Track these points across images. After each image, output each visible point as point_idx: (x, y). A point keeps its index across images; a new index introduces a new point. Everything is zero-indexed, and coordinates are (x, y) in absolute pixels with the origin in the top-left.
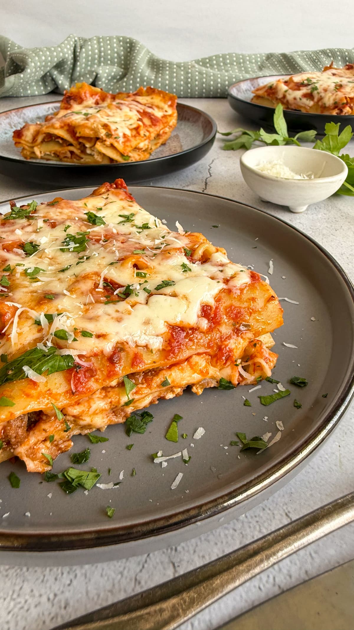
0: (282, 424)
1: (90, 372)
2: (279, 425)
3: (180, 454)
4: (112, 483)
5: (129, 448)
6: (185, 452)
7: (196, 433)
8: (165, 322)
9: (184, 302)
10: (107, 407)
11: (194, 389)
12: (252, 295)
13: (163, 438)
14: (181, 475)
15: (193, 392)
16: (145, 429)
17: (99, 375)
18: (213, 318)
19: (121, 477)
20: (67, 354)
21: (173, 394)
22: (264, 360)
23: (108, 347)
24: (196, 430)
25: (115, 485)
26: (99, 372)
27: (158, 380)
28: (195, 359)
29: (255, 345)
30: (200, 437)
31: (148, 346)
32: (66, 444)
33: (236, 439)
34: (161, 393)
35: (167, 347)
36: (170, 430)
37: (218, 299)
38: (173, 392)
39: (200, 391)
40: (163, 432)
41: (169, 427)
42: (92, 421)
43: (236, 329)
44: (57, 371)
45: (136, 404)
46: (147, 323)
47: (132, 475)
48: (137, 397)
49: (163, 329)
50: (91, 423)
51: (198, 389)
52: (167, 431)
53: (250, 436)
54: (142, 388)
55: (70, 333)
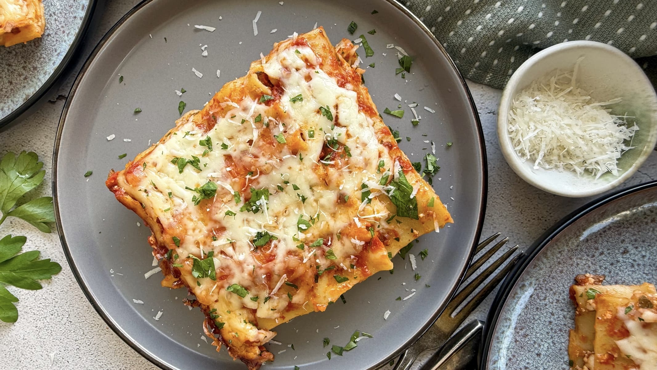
0: (389, 45)
2: (389, 46)
3: (412, 109)
4: (431, 146)
5: (408, 139)
6: (411, 106)
9: (342, 99)
13: (401, 119)
14: (425, 108)
19: (428, 142)
23: (386, 150)
24: (395, 99)
25: (432, 144)
30: (400, 96)
33: (400, 75)
36: (397, 115)
40: (397, 119)
41: (395, 116)
47: (426, 136)
52: (398, 117)
53: (398, 66)
55: (384, 175)
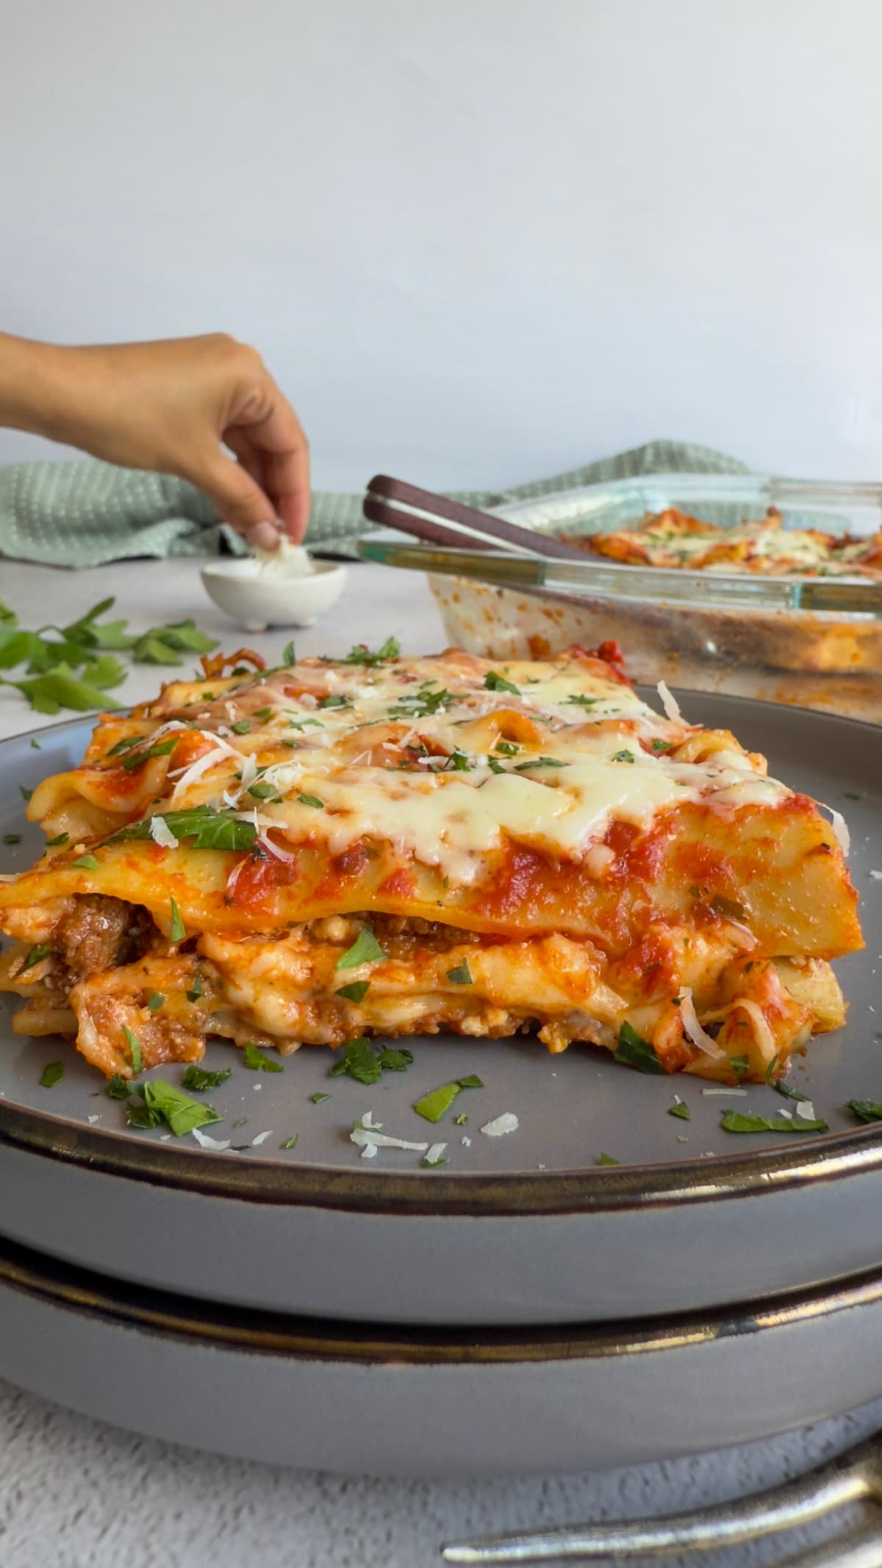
1: (282, 875)
3: (422, 1146)
4: (229, 1141)
5: (316, 1101)
6: (438, 1148)
7: (494, 1123)
8: (503, 828)
9: (569, 799)
10: (301, 975)
11: (545, 1033)
12: (768, 833)
13: (407, 1107)
15: (539, 1040)
16: (378, 1078)
17: (299, 887)
18: (633, 855)
19: (258, 1141)
20: (249, 820)
21: (482, 1022)
22: (763, 1009)
23: (342, 834)
24: (496, 1115)
26: (300, 882)
27: (442, 963)
28: (560, 945)
29: (748, 967)
30: (499, 1134)
31: (442, 869)
32: (190, 1040)
34: (449, 1009)
35: (487, 884)
37: (665, 822)
38: (484, 1018)
39: (559, 1045)
40: (416, 1097)
42: (256, 1000)
43: (699, 905)
44: (214, 848)
45: (377, 1008)
46: (458, 818)
47: (283, 1146)
48: (378, 985)
49: (489, 839)
50: (254, 1005)
51: (556, 1034)
54: (399, 968)
